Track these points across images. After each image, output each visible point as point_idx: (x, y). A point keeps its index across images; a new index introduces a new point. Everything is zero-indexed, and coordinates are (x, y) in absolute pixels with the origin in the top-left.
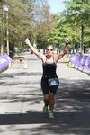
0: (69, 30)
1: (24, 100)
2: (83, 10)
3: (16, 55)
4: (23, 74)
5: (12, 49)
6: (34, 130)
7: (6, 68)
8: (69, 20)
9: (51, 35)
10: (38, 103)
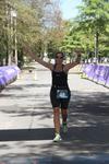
9: (63, 43)
10: (49, 117)
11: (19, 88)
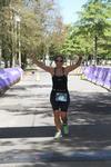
0: (82, 41)
1: (36, 113)
2: (96, 21)
3: (28, 67)
4: (35, 86)
5: (24, 60)
6: (46, 143)
7: (18, 80)
8: (82, 31)
9: (64, 47)
10: (50, 115)
11: (23, 88)
